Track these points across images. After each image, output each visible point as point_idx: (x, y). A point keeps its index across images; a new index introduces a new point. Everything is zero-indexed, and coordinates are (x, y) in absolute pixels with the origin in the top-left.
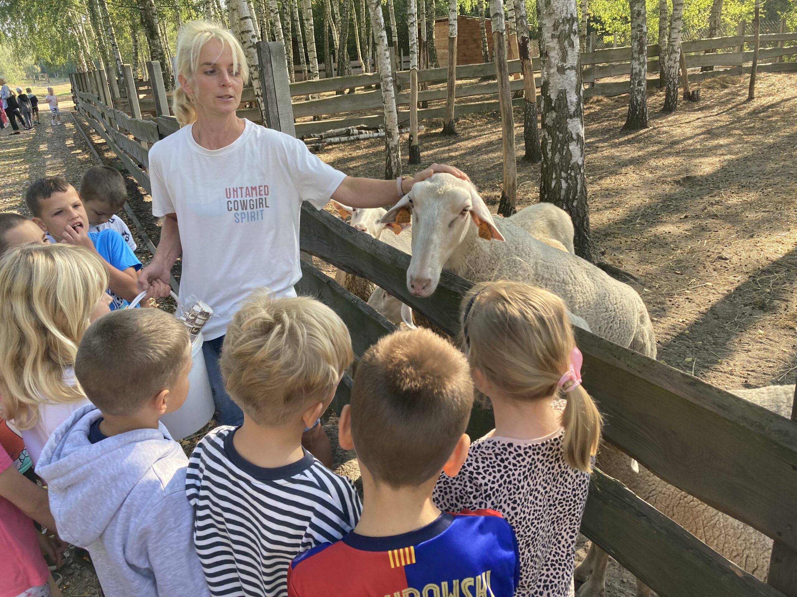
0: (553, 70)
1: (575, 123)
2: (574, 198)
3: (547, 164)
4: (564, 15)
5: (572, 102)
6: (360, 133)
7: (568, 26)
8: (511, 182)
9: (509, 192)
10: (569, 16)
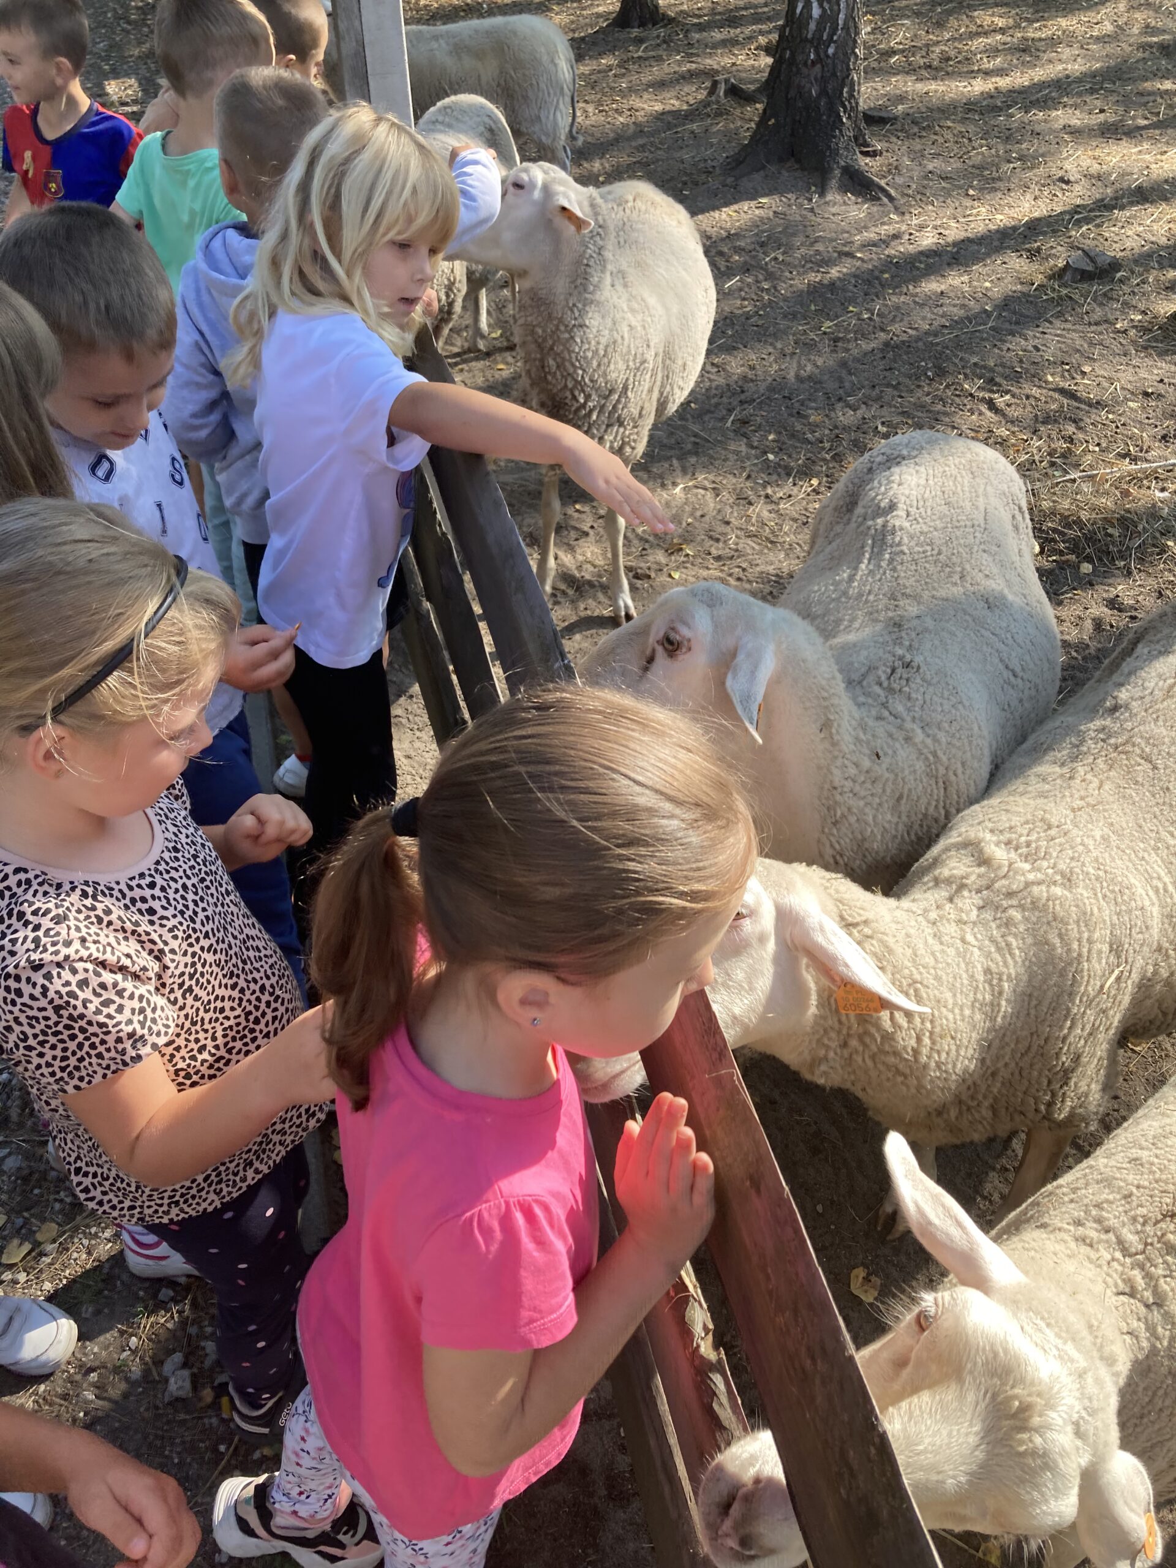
2: (830, 40)
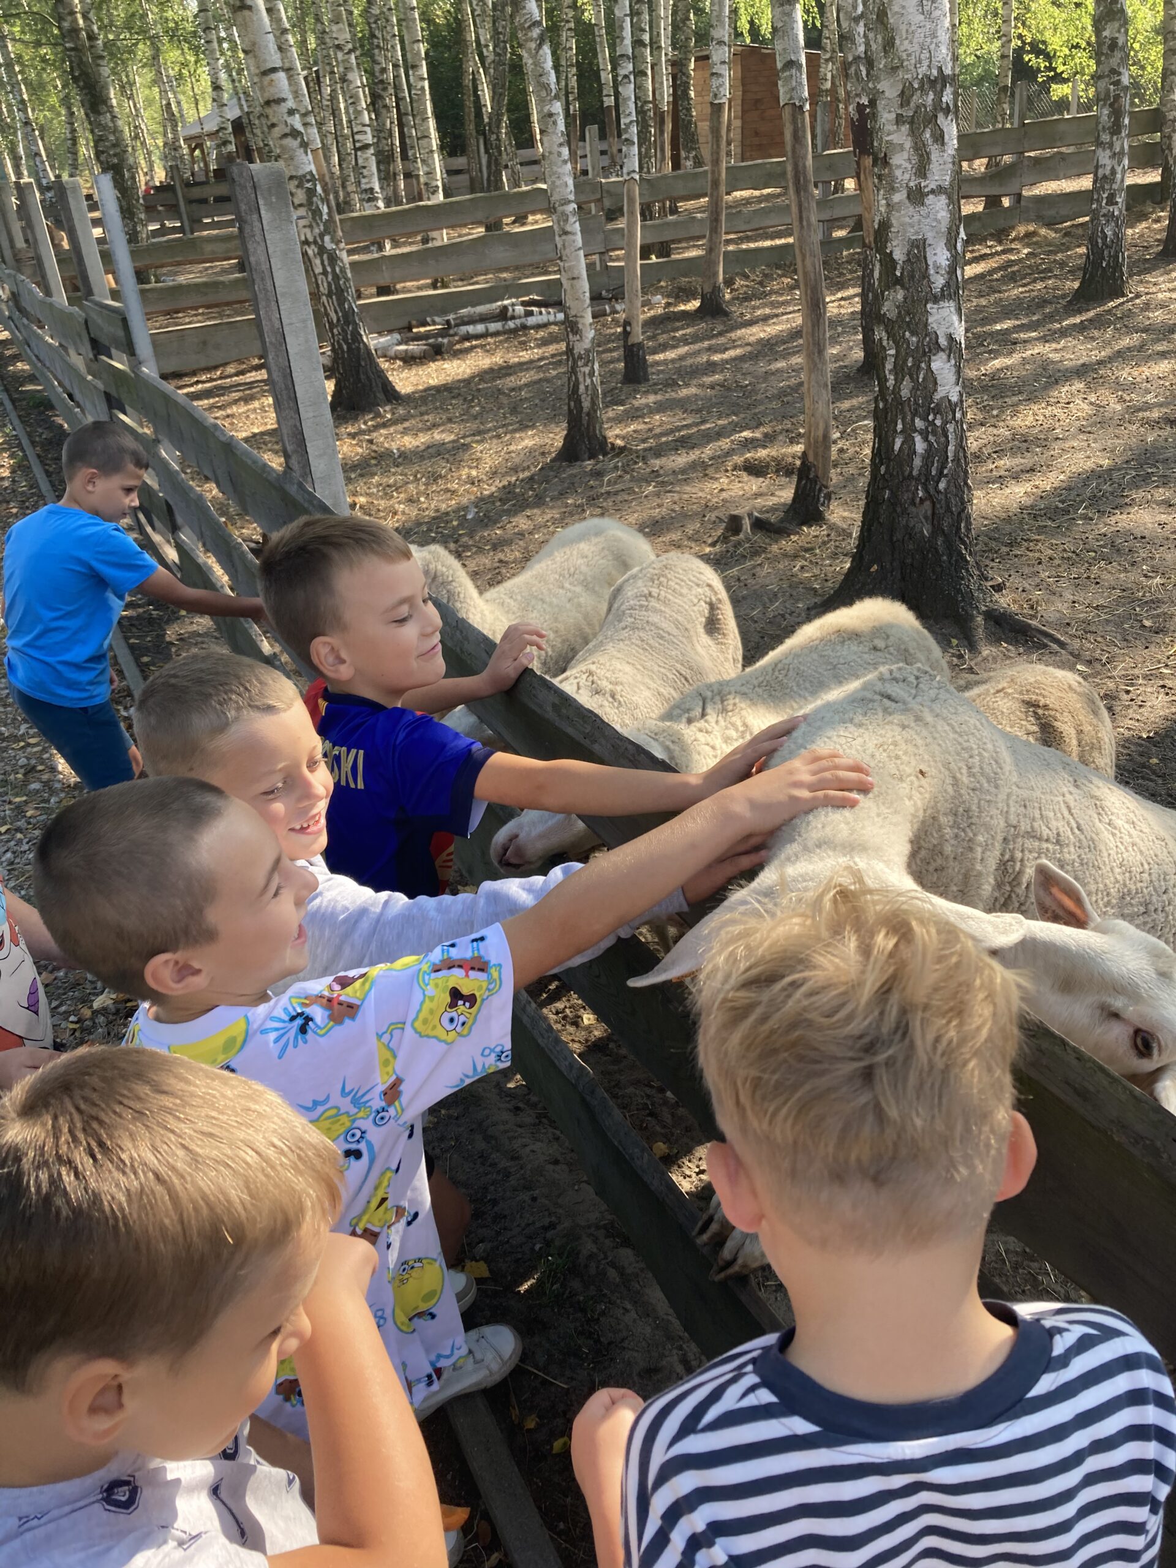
0: (899, 197)
1: (945, 312)
2: (941, 474)
3: (885, 401)
4: (923, 70)
5: (937, 268)
6: (530, 314)
7: (931, 96)
8: (820, 433)
9: (816, 455)
10: (935, 72)
